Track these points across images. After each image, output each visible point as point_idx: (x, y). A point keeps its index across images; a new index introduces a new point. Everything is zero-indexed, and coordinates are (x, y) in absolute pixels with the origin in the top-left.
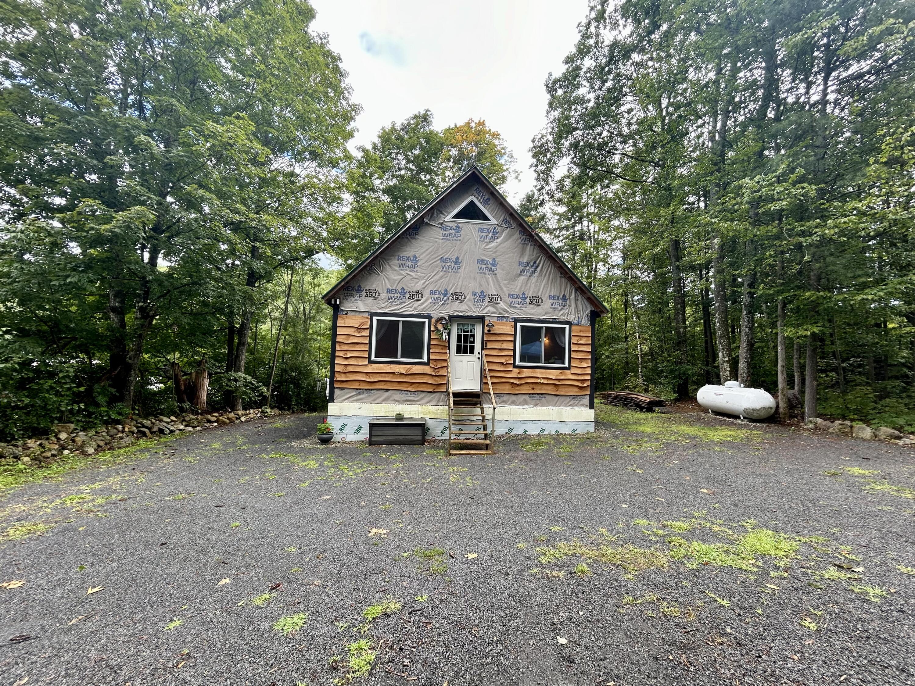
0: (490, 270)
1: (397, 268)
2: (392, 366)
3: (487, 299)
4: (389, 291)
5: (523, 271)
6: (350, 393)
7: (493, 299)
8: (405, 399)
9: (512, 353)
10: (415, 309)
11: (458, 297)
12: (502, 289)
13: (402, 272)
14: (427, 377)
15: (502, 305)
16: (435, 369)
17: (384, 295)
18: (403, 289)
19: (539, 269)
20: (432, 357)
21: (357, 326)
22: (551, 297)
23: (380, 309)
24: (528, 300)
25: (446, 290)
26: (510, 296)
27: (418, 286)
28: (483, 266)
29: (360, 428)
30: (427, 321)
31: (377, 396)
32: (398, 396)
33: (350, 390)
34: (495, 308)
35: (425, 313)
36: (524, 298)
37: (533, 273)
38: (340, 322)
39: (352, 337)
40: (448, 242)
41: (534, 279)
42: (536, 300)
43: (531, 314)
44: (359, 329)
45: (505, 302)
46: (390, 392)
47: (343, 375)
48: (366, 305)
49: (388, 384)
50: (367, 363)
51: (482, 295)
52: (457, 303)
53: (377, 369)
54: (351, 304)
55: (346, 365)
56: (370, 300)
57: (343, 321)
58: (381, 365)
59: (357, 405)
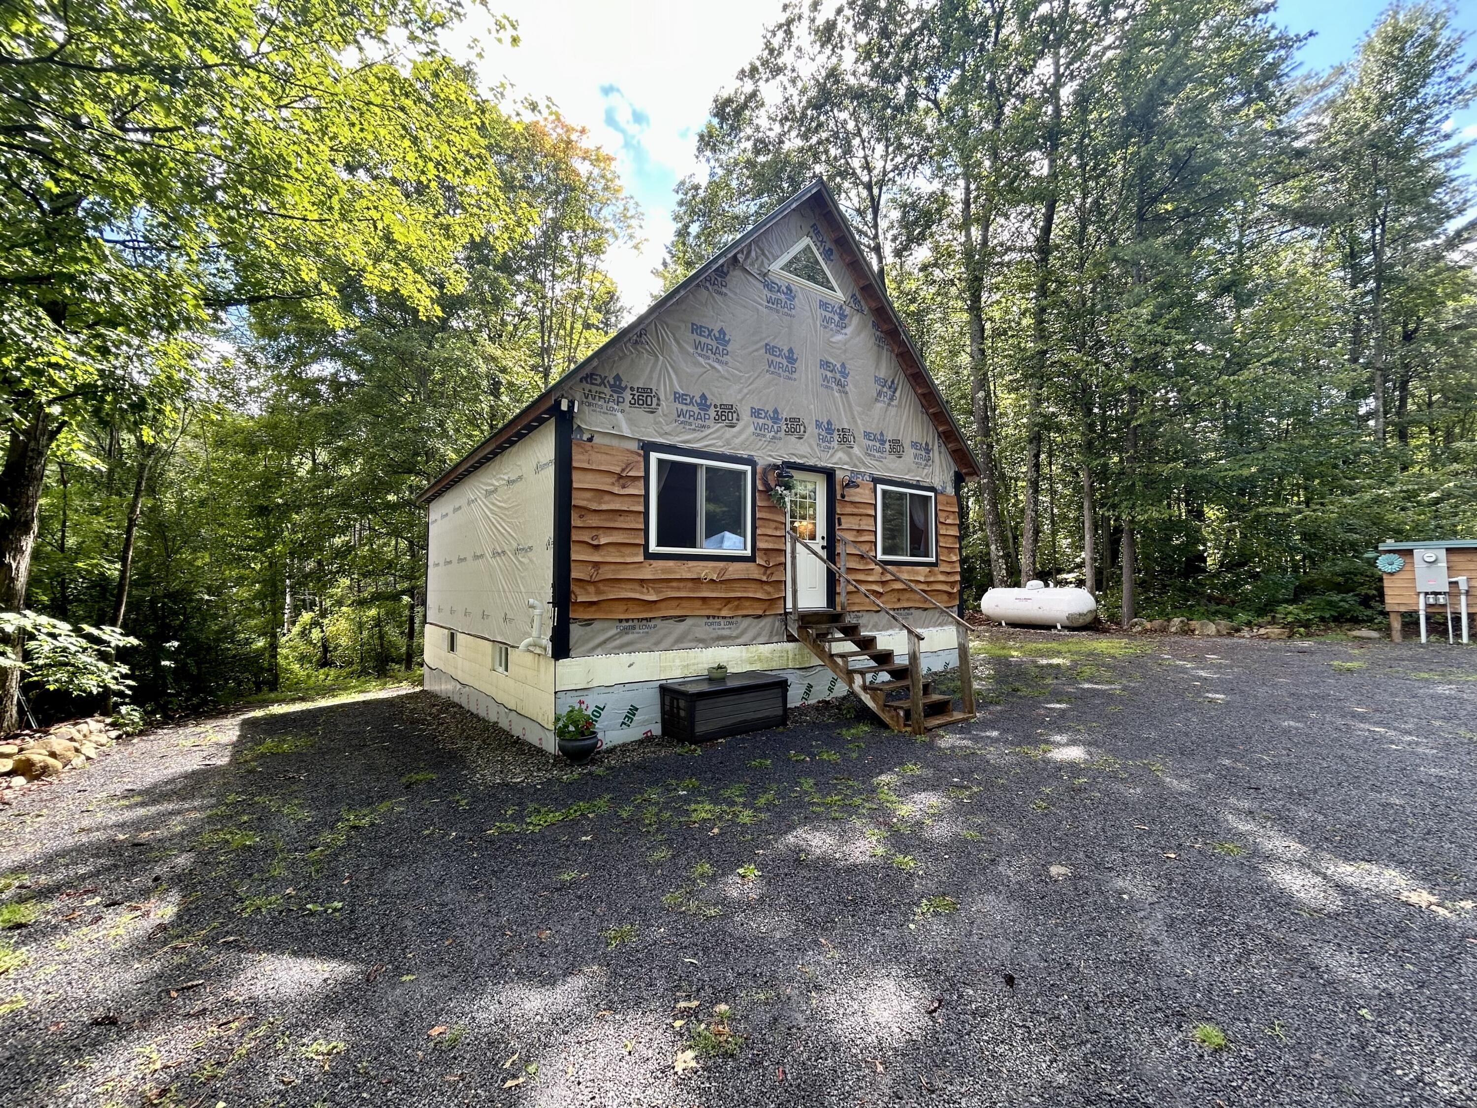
0: (839, 383)
1: (691, 350)
2: (691, 564)
3: (836, 437)
4: (679, 398)
5: (879, 394)
6: (604, 630)
7: (845, 437)
8: (714, 635)
9: (872, 538)
10: (728, 443)
11: (795, 427)
12: (855, 422)
13: (701, 359)
14: (753, 585)
15: (856, 450)
16: (766, 568)
17: (667, 406)
18: (703, 397)
19: (898, 394)
20: (761, 545)
21: (617, 470)
22: (914, 445)
23: (661, 435)
24: (887, 446)
25: (776, 411)
26: (867, 435)
27: (729, 395)
28: (829, 374)
29: (633, 710)
30: (748, 468)
31: (662, 632)
32: (702, 629)
33: (606, 624)
34: (849, 455)
35: (744, 453)
36: (883, 442)
37: (892, 399)
38: (578, 460)
39: (607, 498)
40: (775, 316)
41: (893, 411)
42: (896, 448)
43: (892, 471)
44: (621, 478)
45: (859, 446)
46: (689, 622)
47: (591, 589)
48: (631, 422)
49: (685, 604)
50: (641, 558)
51: (829, 430)
52: (793, 439)
53: (664, 571)
54: (602, 418)
55: (596, 565)
56: (639, 413)
57: (585, 457)
58: (671, 563)
59: (625, 658)
